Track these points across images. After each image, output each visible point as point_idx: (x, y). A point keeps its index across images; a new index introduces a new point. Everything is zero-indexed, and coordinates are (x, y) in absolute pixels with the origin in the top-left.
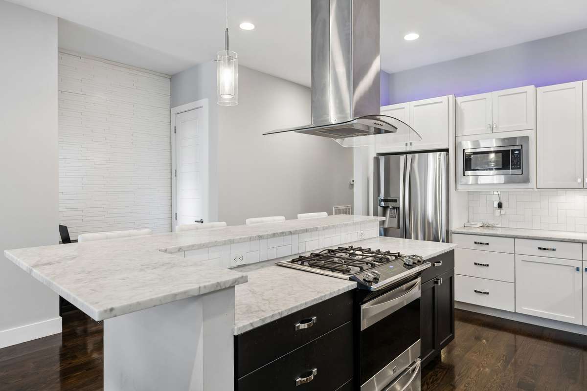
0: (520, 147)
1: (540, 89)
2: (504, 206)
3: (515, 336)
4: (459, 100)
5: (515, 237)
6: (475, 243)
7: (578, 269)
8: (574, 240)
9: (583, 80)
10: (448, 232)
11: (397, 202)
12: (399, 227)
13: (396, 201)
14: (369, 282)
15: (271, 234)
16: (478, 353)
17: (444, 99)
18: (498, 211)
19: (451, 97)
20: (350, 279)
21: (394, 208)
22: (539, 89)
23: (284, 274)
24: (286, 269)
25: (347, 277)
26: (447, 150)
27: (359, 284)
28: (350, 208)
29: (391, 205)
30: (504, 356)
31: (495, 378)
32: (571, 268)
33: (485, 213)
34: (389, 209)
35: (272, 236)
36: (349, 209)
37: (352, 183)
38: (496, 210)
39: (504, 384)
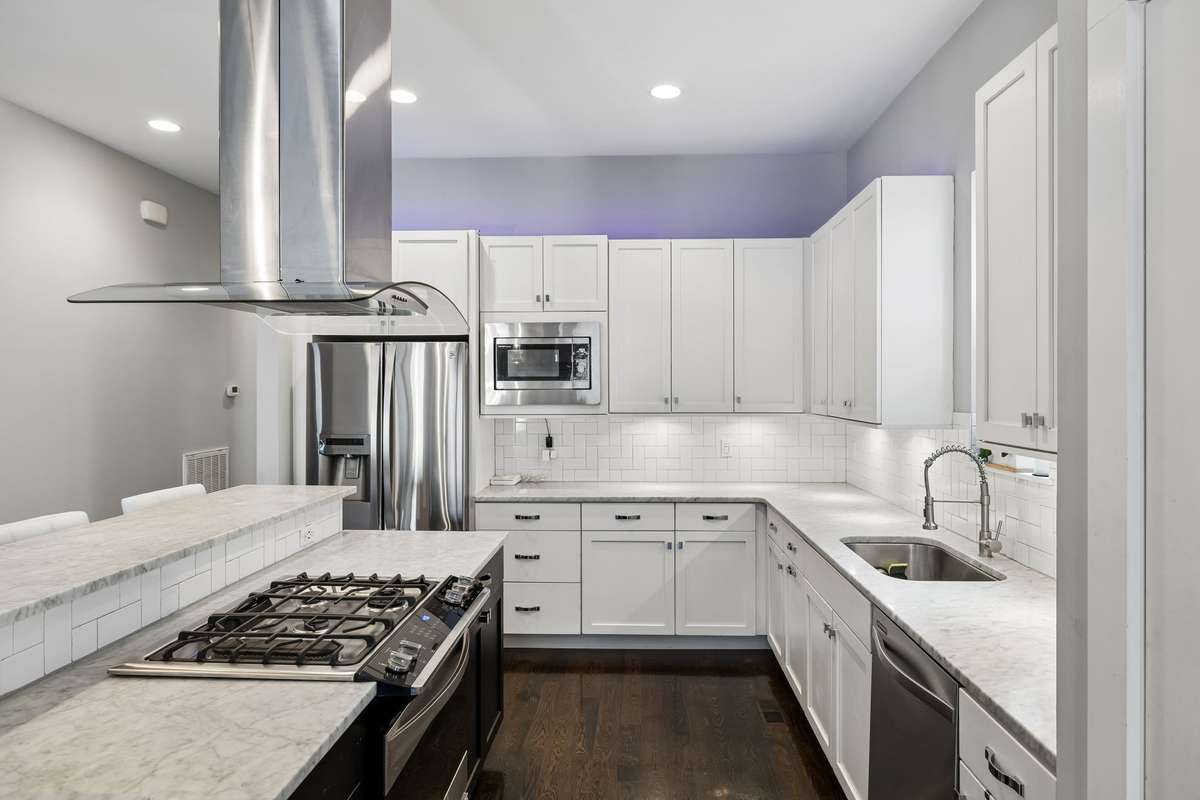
0: (586, 341)
1: (616, 243)
2: (555, 442)
3: (581, 677)
4: (487, 241)
5: (581, 502)
6: (517, 517)
7: (669, 546)
8: (665, 499)
9: (671, 238)
10: (467, 500)
11: (362, 444)
12: (366, 497)
13: (360, 442)
14: (401, 673)
15: (87, 586)
16: (542, 733)
17: (460, 235)
18: (546, 452)
19: (473, 233)
20: (359, 678)
21: (354, 457)
22: (612, 241)
23: (155, 703)
24: (152, 683)
25: (349, 672)
26: (465, 338)
27: (380, 685)
28: (226, 452)
29: (349, 450)
30: (582, 725)
31: (582, 776)
32: (661, 544)
33: (525, 457)
34: (343, 460)
35: (89, 589)
36: (223, 456)
37: (230, 392)
38: (544, 451)
39: (597, 782)
